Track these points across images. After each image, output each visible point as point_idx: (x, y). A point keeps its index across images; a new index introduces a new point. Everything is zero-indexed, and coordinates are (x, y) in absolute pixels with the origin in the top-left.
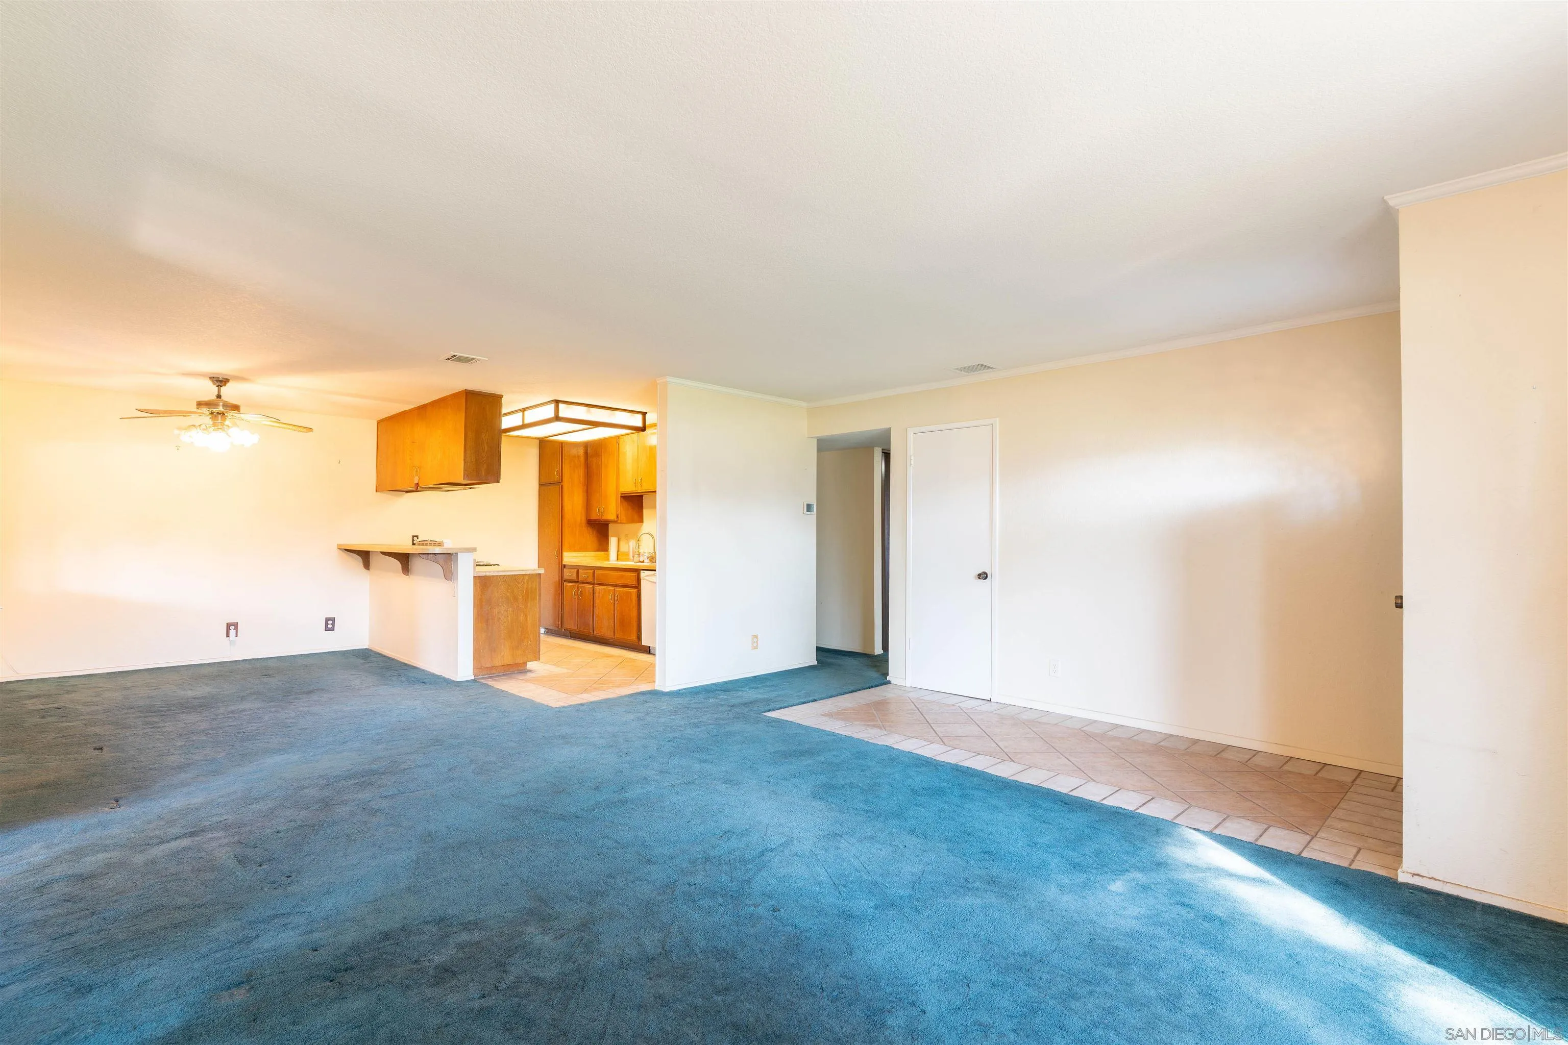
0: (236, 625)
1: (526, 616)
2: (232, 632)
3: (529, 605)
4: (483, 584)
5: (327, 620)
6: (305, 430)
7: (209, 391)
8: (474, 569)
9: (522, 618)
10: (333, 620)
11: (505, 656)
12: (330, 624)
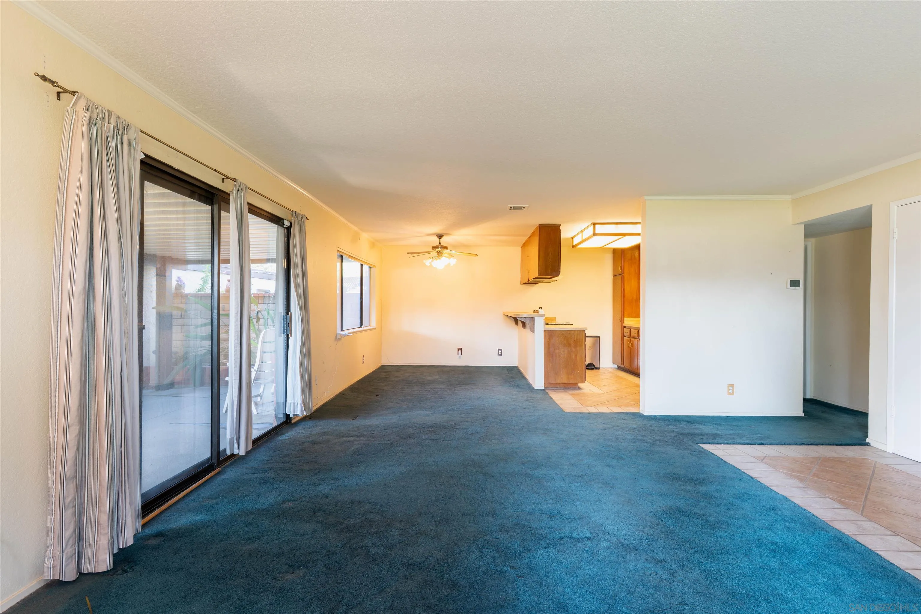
0: (461, 349)
1: (576, 356)
2: (460, 352)
3: (578, 349)
4: (549, 335)
5: (499, 350)
6: (474, 255)
7: (435, 241)
8: (544, 326)
9: (573, 356)
10: (501, 350)
11: (563, 378)
12: (500, 352)
